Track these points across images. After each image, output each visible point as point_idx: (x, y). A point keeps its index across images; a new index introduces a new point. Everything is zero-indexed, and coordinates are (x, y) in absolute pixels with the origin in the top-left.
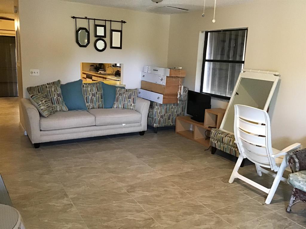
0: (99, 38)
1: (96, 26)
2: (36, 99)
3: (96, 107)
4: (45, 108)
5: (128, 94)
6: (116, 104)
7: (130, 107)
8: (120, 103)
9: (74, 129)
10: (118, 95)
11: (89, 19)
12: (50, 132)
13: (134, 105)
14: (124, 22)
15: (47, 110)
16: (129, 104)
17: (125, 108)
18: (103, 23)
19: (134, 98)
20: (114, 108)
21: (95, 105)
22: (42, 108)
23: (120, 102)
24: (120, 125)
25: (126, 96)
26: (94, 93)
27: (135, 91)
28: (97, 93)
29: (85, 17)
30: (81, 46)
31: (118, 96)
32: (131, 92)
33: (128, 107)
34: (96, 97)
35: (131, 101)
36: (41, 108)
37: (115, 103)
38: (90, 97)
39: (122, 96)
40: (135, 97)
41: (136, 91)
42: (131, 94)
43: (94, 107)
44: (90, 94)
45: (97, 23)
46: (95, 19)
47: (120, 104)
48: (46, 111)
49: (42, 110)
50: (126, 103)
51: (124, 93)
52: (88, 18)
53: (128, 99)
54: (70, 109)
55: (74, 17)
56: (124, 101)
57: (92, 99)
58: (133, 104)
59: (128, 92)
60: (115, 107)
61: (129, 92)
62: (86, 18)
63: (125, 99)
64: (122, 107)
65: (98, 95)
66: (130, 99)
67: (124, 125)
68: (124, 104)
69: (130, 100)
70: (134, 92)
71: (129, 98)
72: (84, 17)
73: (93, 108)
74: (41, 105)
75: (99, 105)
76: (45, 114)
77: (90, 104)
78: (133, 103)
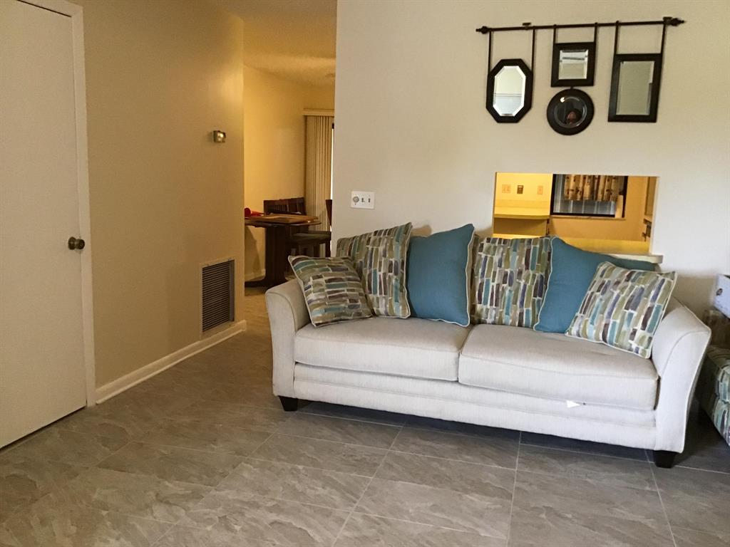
0: (569, 88)
1: (558, 48)
2: (302, 270)
3: (511, 321)
4: (319, 299)
5: (632, 288)
6: (578, 320)
7: (626, 341)
8: (593, 319)
9: (388, 379)
10: (592, 291)
11: (535, 28)
12: (319, 370)
13: (643, 337)
14: (676, 22)
15: (324, 306)
16: (625, 328)
17: (608, 339)
18: (586, 36)
19: (650, 309)
20: (570, 334)
21: (507, 314)
22: (312, 296)
23: (594, 316)
24: (558, 403)
25: (622, 296)
26: (511, 272)
27: (663, 281)
28: (520, 273)
29: (524, 24)
30: (501, 119)
31: (592, 293)
32: (644, 283)
33: (621, 340)
34: (515, 285)
35: (638, 317)
36: (310, 299)
37: (577, 317)
38: (495, 284)
39: (607, 294)
40: (656, 304)
41: (667, 279)
42: (643, 289)
43: (501, 318)
44: (495, 273)
45: (565, 36)
46: (555, 27)
47: (592, 323)
48: (318, 309)
49: (310, 302)
50: (614, 324)
51: (618, 283)
52: (533, 25)
53: (627, 308)
54: (414, 315)
55: (484, 30)
56: (610, 314)
57: (498, 293)
58: (640, 333)
59: (632, 281)
60: (574, 330)
61: (639, 282)
62: (527, 27)
63: (614, 305)
64: (597, 335)
65: (522, 282)
66: (635, 309)
67: (571, 404)
68: (607, 325)
69: (635, 313)
70: (658, 283)
71: (632, 304)
72: (521, 26)
73: (499, 323)
74: (312, 289)
75: (521, 314)
76: (316, 315)
77: (488, 306)
78: (643, 328)
